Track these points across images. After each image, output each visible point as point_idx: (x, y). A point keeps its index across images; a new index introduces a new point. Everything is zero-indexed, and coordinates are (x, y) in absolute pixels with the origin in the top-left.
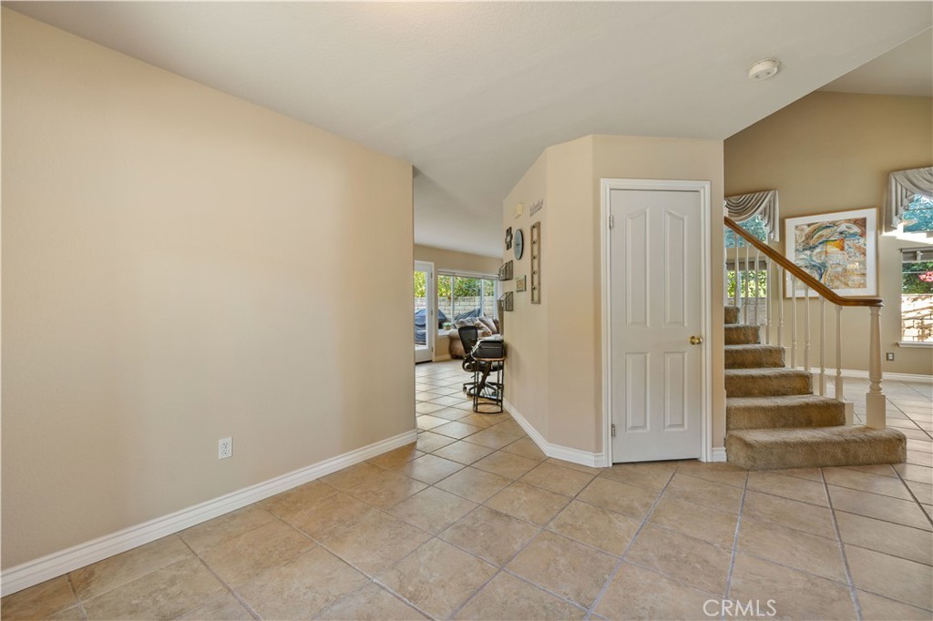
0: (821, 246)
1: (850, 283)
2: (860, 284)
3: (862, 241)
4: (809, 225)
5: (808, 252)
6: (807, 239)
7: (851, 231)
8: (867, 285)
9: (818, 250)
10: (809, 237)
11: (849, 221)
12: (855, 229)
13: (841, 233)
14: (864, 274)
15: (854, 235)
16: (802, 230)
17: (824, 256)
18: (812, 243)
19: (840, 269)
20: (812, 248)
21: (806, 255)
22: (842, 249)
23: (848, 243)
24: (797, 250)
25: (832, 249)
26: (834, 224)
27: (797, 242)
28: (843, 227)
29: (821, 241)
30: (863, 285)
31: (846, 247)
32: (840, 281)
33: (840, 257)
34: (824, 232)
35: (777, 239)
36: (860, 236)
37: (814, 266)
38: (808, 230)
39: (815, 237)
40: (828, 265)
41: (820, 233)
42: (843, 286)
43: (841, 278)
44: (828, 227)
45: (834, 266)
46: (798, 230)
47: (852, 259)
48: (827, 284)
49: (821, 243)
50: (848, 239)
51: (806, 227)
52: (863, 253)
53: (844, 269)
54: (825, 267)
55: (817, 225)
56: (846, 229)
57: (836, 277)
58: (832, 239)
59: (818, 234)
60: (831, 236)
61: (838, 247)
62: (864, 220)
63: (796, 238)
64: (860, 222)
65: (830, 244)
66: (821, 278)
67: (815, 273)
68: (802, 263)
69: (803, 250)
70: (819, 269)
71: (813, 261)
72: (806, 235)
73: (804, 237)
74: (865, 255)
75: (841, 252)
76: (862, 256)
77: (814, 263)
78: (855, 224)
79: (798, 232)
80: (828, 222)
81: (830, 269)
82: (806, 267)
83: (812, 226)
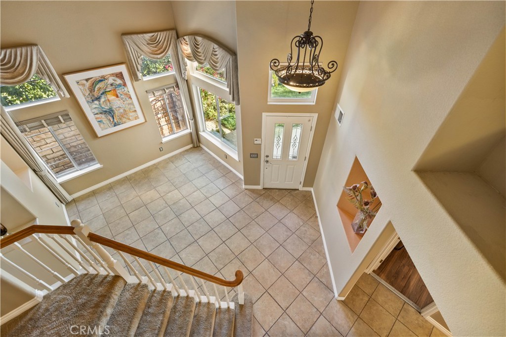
0: (103, 96)
1: (130, 118)
2: (136, 117)
3: (126, 89)
4: (87, 80)
5: (96, 102)
6: (91, 92)
7: (118, 83)
8: (139, 117)
9: (102, 100)
11: (112, 75)
12: (119, 81)
13: (112, 85)
14: (135, 111)
15: (120, 85)
17: (108, 104)
18: (96, 94)
19: (122, 110)
20: (98, 99)
21: (96, 104)
22: (117, 96)
23: (119, 91)
24: (88, 102)
25: (111, 97)
26: (102, 79)
27: (84, 95)
28: (111, 80)
29: (101, 92)
30: (137, 118)
31: (119, 95)
32: (125, 118)
33: (119, 102)
34: (100, 85)
35: (68, 96)
36: (124, 86)
37: (106, 111)
38: (88, 84)
39: (96, 89)
40: (114, 109)
42: (128, 121)
43: (125, 116)
44: (101, 81)
45: (118, 109)
46: (80, 85)
47: (125, 103)
48: (119, 121)
49: (102, 94)
50: (117, 89)
51: (85, 82)
52: (130, 98)
53: (124, 110)
54: (113, 111)
55: (92, 79)
56: (113, 82)
57: (122, 116)
58: (108, 90)
59: (97, 87)
60: (106, 88)
61: (114, 96)
62: (121, 74)
63: (82, 92)
64: (120, 75)
65: (109, 94)
66: (113, 119)
67: (109, 116)
68: (96, 111)
69: (93, 101)
70: (110, 112)
71: (103, 108)
72: (89, 89)
73: (87, 91)
74: (131, 99)
75: (117, 99)
76: (130, 99)
77: (105, 110)
78: (117, 77)
79: (81, 87)
80: (99, 77)
81: (116, 111)
82: (101, 113)
83: (90, 81)
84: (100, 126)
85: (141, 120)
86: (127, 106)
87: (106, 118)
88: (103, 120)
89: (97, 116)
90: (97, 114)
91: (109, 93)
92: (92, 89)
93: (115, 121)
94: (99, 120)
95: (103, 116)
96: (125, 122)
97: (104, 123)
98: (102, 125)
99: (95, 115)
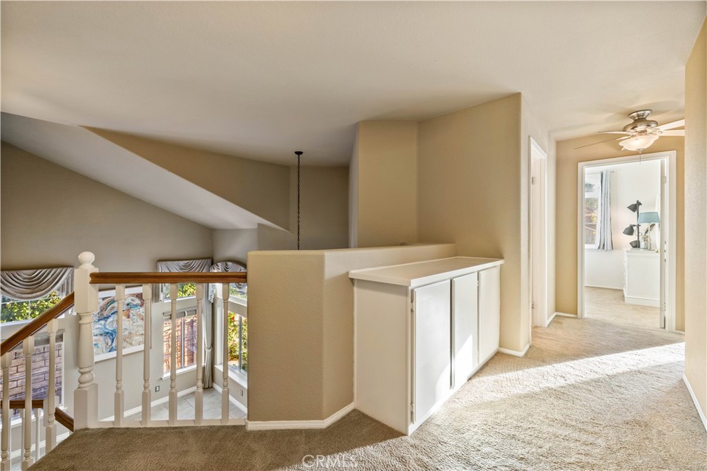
0: (113, 316)
1: (133, 343)
2: (140, 341)
3: (141, 309)
4: (103, 299)
5: (102, 322)
6: (102, 311)
7: (135, 303)
9: (110, 319)
10: (103, 309)
11: (133, 295)
12: (137, 301)
13: (128, 305)
15: (136, 306)
16: (98, 303)
17: (115, 324)
18: (105, 313)
19: (127, 333)
20: (106, 318)
21: (101, 324)
22: (128, 317)
23: (132, 312)
25: (121, 317)
28: (129, 300)
29: (113, 312)
30: (141, 343)
31: (131, 315)
32: (127, 342)
33: (127, 323)
34: (115, 304)
36: (141, 306)
37: (107, 333)
38: (102, 303)
39: (109, 308)
40: (118, 331)
41: (112, 305)
42: (129, 345)
43: (128, 340)
45: (123, 331)
47: (135, 324)
48: (118, 346)
49: (112, 314)
50: (132, 309)
51: (101, 301)
53: (130, 333)
54: (116, 333)
55: (110, 299)
56: (131, 301)
57: (123, 340)
58: (122, 310)
61: (125, 316)
64: (140, 296)
66: (113, 342)
67: (109, 339)
68: (96, 332)
69: (99, 320)
70: (111, 335)
71: (106, 329)
72: (101, 307)
73: (99, 309)
75: (128, 319)
76: (141, 321)
77: (107, 331)
78: (137, 297)
81: (120, 334)
82: (100, 335)
83: (106, 300)
86: (135, 327)
87: (105, 341)
88: (100, 343)
90: (96, 335)
93: (114, 345)
94: (95, 343)
95: (102, 338)
97: (98, 347)
98: (95, 350)
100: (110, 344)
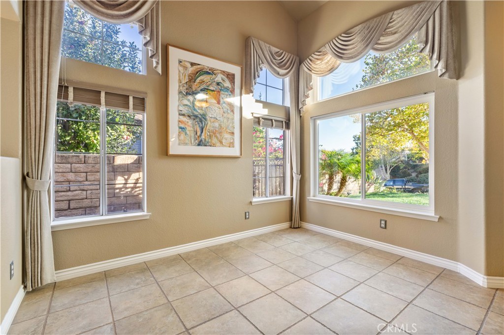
0: (202, 94)
1: (224, 141)
2: (230, 143)
3: (232, 97)
4: (192, 64)
5: (190, 97)
6: (190, 81)
7: (225, 85)
8: (235, 144)
9: (199, 98)
11: (223, 72)
12: (227, 84)
13: (218, 84)
14: (233, 133)
15: (227, 89)
16: (185, 68)
17: (204, 107)
18: (194, 87)
19: (217, 125)
20: (195, 94)
21: (189, 100)
22: (219, 103)
23: (222, 96)
24: (180, 92)
25: (211, 100)
26: (211, 72)
27: (180, 81)
28: (219, 78)
29: (202, 87)
30: (231, 145)
31: (221, 101)
32: (217, 138)
33: (218, 111)
34: (205, 78)
35: (159, 70)
36: (231, 92)
37: (196, 116)
38: (191, 69)
39: (198, 80)
40: (208, 118)
41: (202, 78)
42: (218, 144)
43: (218, 135)
44: (208, 73)
45: (212, 120)
46: (181, 66)
47: (225, 115)
48: (207, 140)
49: (201, 90)
50: (222, 92)
51: (189, 65)
52: (233, 111)
53: (220, 125)
54: (206, 119)
55: (199, 66)
56: (221, 81)
57: (213, 133)
58: (211, 88)
59: (199, 79)
60: (210, 84)
61: (215, 99)
62: (234, 75)
63: (179, 76)
64: (231, 77)
65: (210, 94)
66: (202, 132)
67: (198, 126)
68: (185, 110)
69: (187, 94)
70: (201, 120)
71: (195, 110)
72: (189, 76)
73: (187, 77)
74: (234, 113)
75: (217, 105)
76: (232, 114)
77: (196, 113)
78: (227, 77)
79: (181, 69)
80: (208, 67)
81: (209, 123)
82: (189, 116)
83: (195, 67)
84: (179, 136)
85: (235, 151)
86: (225, 120)
87: (193, 127)
88: (188, 128)
89: (181, 117)
90: (184, 115)
91: (211, 92)
92: (192, 78)
93: (203, 137)
94: (182, 126)
95: (190, 122)
96: (214, 145)
97: (186, 134)
98: (182, 137)
99: (180, 114)
100: (199, 133)
